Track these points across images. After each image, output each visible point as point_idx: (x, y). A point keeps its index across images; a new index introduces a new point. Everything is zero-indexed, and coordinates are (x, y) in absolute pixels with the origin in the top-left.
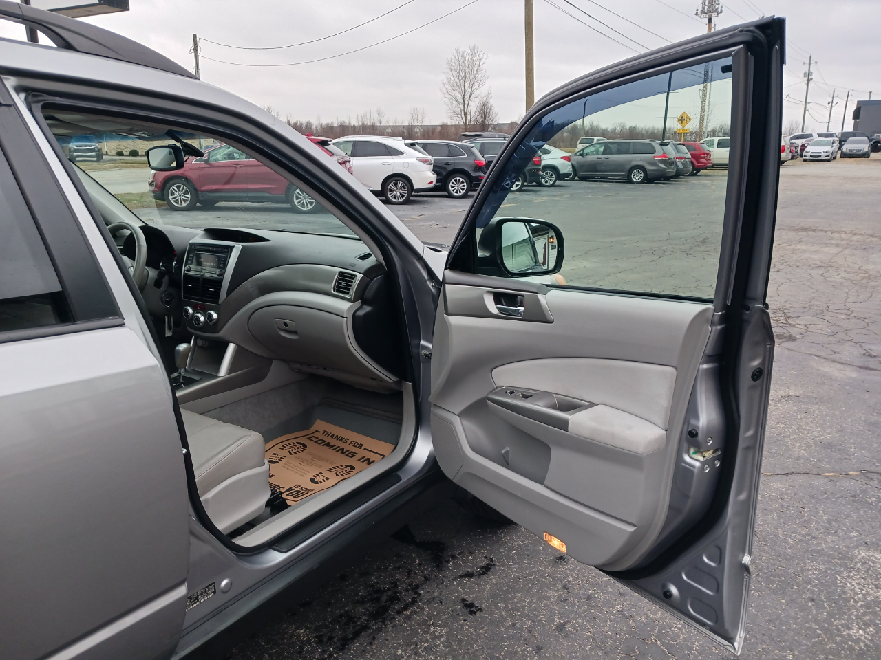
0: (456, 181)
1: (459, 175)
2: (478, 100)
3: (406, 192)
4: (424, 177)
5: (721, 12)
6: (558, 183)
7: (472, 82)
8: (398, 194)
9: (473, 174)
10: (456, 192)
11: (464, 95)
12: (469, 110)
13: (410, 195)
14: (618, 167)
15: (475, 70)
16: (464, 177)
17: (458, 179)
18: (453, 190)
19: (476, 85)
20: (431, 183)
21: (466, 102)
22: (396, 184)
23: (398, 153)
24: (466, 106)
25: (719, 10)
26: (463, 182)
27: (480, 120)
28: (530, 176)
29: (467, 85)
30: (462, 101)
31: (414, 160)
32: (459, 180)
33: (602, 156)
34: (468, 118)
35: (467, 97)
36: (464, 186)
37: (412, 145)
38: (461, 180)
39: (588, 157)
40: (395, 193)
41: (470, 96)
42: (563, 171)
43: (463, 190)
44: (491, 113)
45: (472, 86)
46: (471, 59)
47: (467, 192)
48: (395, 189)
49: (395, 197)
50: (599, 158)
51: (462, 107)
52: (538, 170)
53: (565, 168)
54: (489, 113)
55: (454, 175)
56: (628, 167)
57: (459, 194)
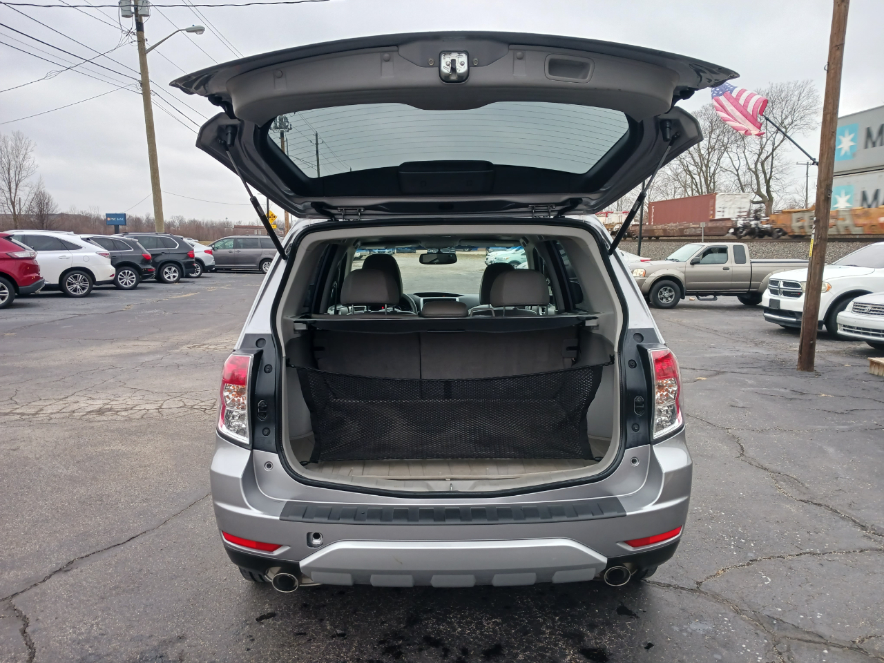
0: (124, 273)
1: (127, 268)
2: (27, 189)
3: (87, 284)
4: (104, 270)
5: (291, 129)
6: (203, 274)
7: (18, 170)
8: (79, 287)
9: (142, 267)
10: (126, 284)
11: (10, 183)
12: (17, 198)
13: (91, 288)
14: (250, 259)
15: (21, 157)
16: (133, 270)
17: (126, 271)
18: (122, 283)
19: (24, 173)
20: (112, 276)
21: (13, 191)
22: (75, 278)
23: (76, 247)
24: (13, 195)
25: (289, 127)
26: (131, 275)
27: (36, 210)
28: (186, 268)
29: (12, 172)
30: (7, 189)
31: (94, 254)
32: (128, 273)
33: (233, 250)
34: (17, 208)
35: (13, 185)
36: (133, 278)
37: (88, 240)
38: (130, 272)
39: (218, 250)
40: (75, 286)
41: (17, 185)
42: (207, 263)
43: (132, 282)
44: (50, 204)
45: (19, 173)
46: (16, 145)
47: (136, 284)
48: (75, 282)
49: (75, 290)
50: (230, 252)
51: (8, 195)
52: (193, 262)
53: (209, 260)
54: (47, 204)
55: (123, 268)
56: (259, 260)
57: (128, 286)
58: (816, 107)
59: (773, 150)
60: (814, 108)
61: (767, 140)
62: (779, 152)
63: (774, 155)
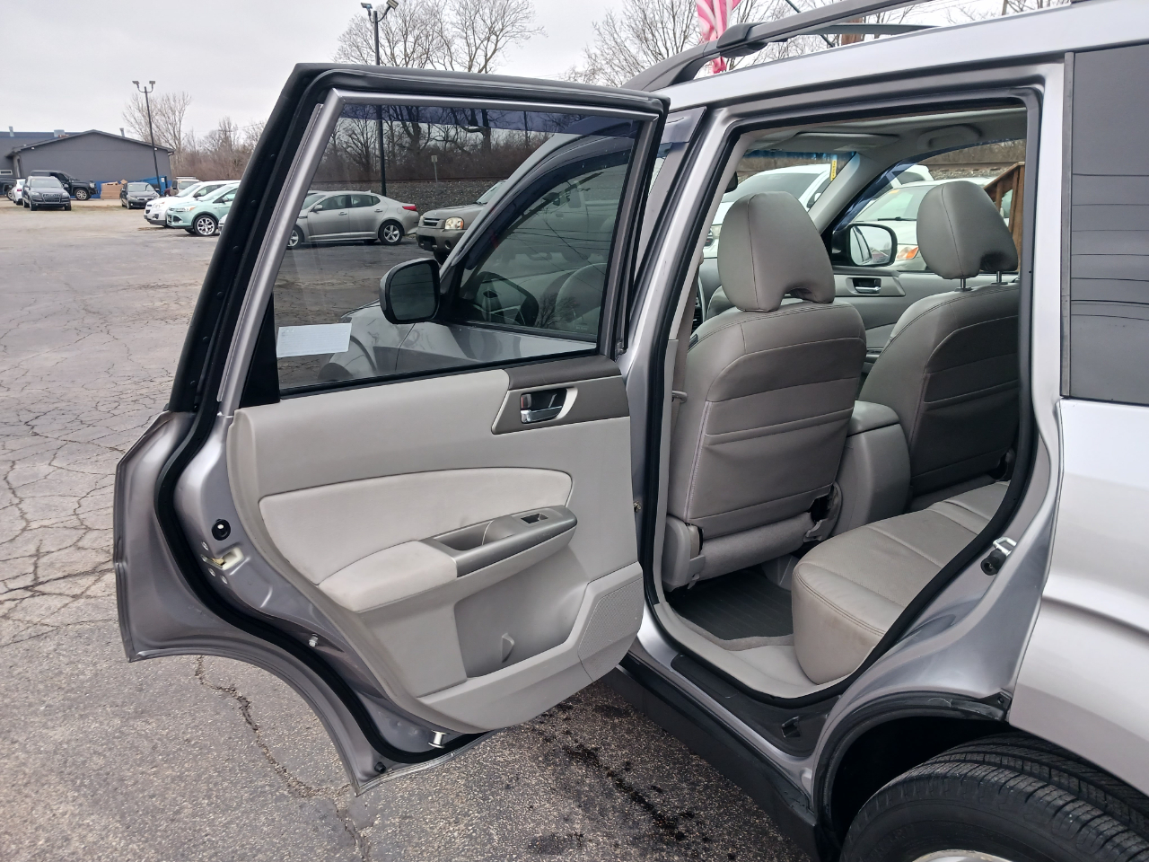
58: (528, 11)
59: (487, 61)
60: (524, 12)
61: (477, 49)
62: (493, 65)
63: (488, 69)
